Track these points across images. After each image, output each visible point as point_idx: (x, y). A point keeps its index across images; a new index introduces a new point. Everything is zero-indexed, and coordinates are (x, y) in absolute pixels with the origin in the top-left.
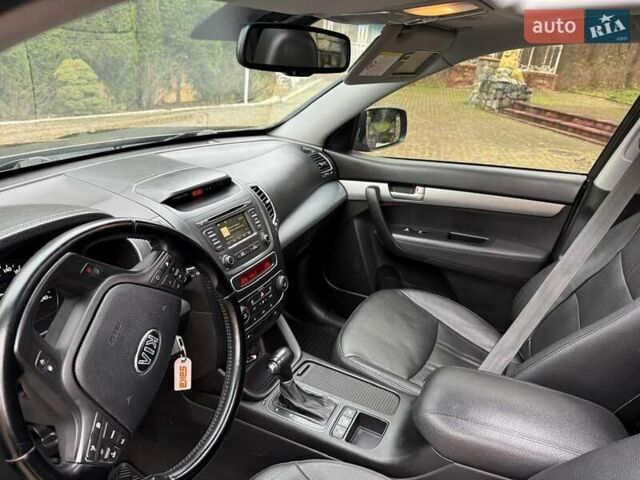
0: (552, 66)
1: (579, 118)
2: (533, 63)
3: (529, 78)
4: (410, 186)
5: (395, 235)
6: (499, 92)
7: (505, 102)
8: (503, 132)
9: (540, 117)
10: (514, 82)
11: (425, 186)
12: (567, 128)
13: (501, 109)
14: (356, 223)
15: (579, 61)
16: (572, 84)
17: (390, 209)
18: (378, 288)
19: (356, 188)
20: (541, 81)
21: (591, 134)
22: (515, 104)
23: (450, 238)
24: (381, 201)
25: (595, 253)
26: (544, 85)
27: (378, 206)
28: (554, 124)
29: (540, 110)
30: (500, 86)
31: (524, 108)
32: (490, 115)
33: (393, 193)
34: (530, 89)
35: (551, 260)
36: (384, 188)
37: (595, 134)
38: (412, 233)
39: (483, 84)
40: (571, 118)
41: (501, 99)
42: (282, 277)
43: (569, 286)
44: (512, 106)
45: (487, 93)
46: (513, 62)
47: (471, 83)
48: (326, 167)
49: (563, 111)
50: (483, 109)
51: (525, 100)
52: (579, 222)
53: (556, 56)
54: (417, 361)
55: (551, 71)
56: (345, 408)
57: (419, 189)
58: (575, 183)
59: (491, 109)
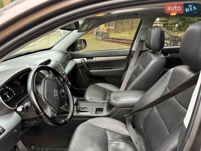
0: (113, 26)
1: (123, 39)
2: (108, 26)
3: (108, 30)
4: (92, 58)
5: (91, 71)
6: (101, 35)
7: (103, 37)
8: (105, 46)
9: (113, 40)
10: (104, 31)
11: (95, 57)
12: (120, 42)
13: (103, 39)
14: (79, 70)
15: (119, 24)
16: (118, 31)
17: (88, 64)
18: (88, 86)
19: (78, 61)
20: (111, 31)
21: (126, 43)
22: (106, 38)
23: (104, 69)
24: (86, 63)
25: (135, 64)
26: (112, 31)
27: (85, 64)
28: (117, 42)
29: (113, 39)
30: (101, 33)
31: (108, 38)
32: (100, 41)
33: (88, 60)
34: (109, 33)
35: (127, 69)
36: (85, 59)
37: (127, 43)
38: (94, 70)
39: (96, 33)
40: (121, 39)
41: (102, 37)
42: (69, 83)
43: (132, 73)
44: (105, 38)
45: (98, 36)
46: (103, 26)
47: (93, 33)
48: (69, 56)
49: (118, 38)
50: (98, 40)
51: (108, 36)
52: (131, 59)
53: (113, 24)
54: (104, 97)
55: (113, 28)
56: (93, 108)
57: (94, 58)
58: (128, 51)
59: (100, 40)
